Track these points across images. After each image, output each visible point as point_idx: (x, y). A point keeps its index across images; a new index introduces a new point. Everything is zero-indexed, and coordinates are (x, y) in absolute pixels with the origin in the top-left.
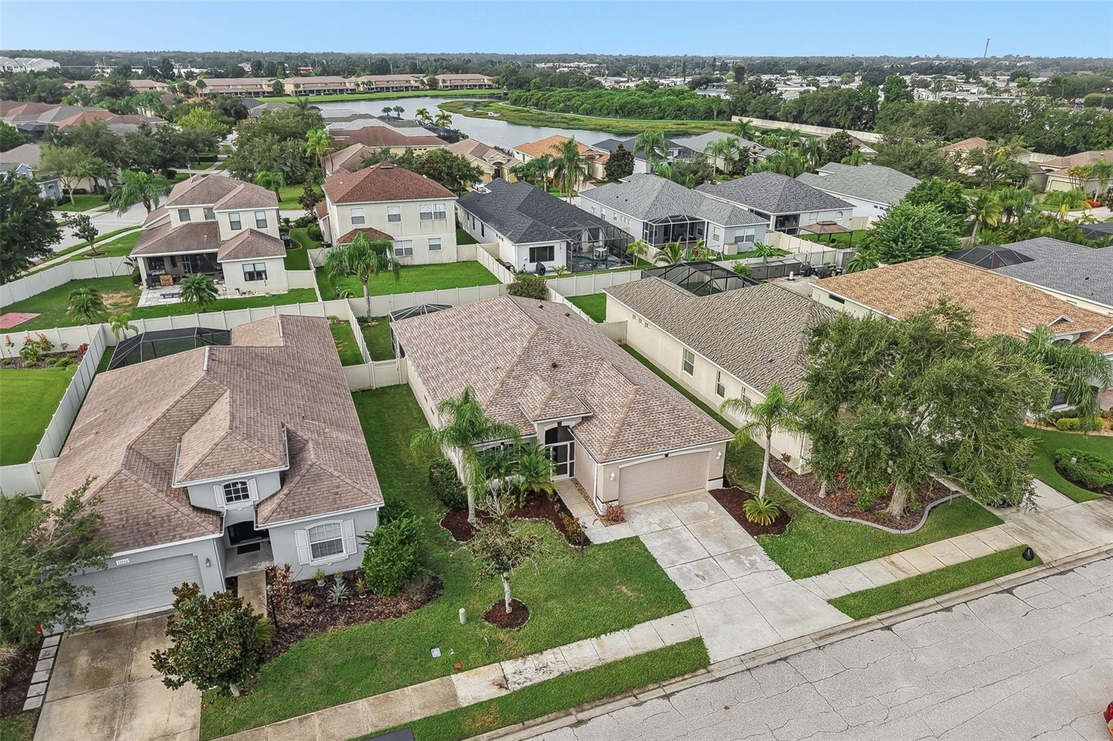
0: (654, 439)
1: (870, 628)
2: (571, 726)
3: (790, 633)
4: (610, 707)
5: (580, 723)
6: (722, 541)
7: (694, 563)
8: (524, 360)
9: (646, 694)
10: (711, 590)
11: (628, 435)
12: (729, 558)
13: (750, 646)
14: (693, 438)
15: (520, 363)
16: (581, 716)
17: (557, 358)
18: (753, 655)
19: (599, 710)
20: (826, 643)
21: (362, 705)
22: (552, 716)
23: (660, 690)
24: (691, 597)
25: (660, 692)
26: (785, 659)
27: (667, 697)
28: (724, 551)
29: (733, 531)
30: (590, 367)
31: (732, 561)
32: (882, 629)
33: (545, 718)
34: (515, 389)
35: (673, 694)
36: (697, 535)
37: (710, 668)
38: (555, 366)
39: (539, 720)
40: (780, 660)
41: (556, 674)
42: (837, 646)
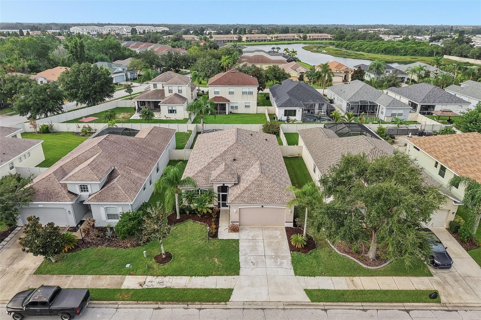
0: (257, 198)
1: (316, 307)
2: (154, 309)
3: (274, 298)
4: (175, 306)
5: (159, 308)
6: (275, 250)
7: (255, 257)
8: (222, 156)
9: (193, 305)
10: (254, 270)
11: (246, 194)
12: (273, 258)
13: (252, 298)
14: (276, 201)
15: (220, 156)
16: (161, 306)
17: (237, 156)
18: (251, 303)
19: (169, 306)
20: (289, 308)
21: (90, 277)
22: (150, 302)
23: (200, 305)
24: (242, 271)
25: (199, 306)
26: (263, 309)
27: (200, 309)
28: (273, 255)
29: (283, 247)
30: (250, 163)
31: (273, 260)
32: (322, 309)
33: (147, 302)
34: (213, 167)
35: (203, 309)
36: (266, 245)
37: (227, 303)
38: (234, 160)
39: (144, 302)
40: (261, 309)
41: (164, 286)
42: (292, 311)
